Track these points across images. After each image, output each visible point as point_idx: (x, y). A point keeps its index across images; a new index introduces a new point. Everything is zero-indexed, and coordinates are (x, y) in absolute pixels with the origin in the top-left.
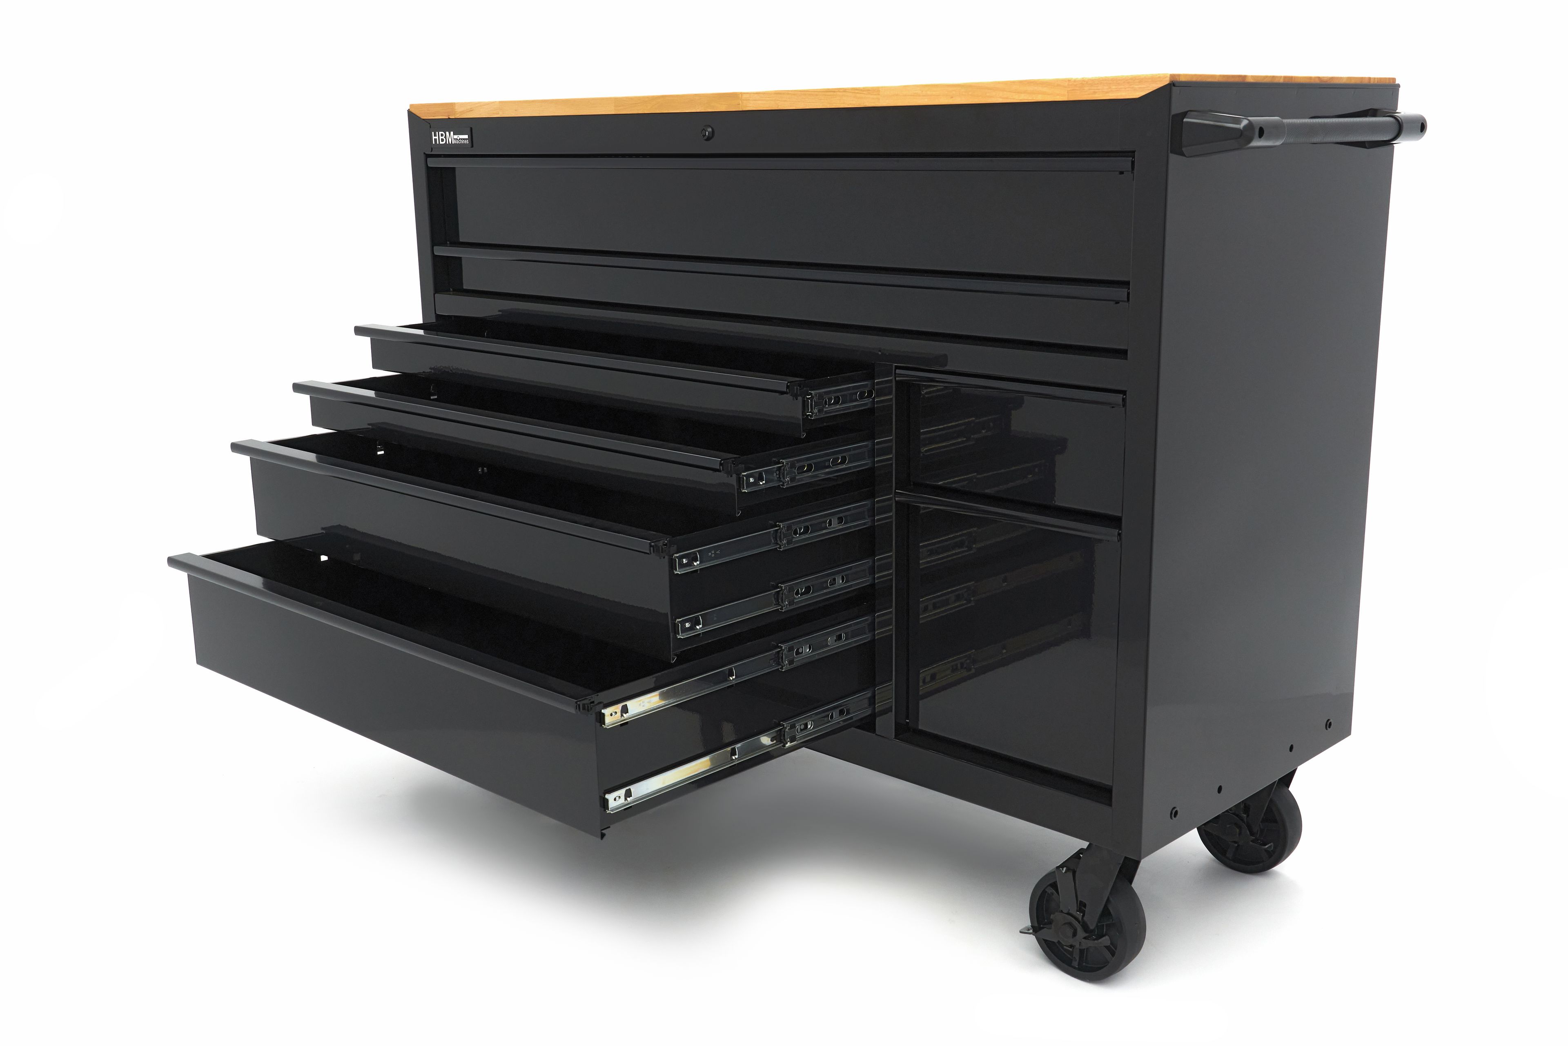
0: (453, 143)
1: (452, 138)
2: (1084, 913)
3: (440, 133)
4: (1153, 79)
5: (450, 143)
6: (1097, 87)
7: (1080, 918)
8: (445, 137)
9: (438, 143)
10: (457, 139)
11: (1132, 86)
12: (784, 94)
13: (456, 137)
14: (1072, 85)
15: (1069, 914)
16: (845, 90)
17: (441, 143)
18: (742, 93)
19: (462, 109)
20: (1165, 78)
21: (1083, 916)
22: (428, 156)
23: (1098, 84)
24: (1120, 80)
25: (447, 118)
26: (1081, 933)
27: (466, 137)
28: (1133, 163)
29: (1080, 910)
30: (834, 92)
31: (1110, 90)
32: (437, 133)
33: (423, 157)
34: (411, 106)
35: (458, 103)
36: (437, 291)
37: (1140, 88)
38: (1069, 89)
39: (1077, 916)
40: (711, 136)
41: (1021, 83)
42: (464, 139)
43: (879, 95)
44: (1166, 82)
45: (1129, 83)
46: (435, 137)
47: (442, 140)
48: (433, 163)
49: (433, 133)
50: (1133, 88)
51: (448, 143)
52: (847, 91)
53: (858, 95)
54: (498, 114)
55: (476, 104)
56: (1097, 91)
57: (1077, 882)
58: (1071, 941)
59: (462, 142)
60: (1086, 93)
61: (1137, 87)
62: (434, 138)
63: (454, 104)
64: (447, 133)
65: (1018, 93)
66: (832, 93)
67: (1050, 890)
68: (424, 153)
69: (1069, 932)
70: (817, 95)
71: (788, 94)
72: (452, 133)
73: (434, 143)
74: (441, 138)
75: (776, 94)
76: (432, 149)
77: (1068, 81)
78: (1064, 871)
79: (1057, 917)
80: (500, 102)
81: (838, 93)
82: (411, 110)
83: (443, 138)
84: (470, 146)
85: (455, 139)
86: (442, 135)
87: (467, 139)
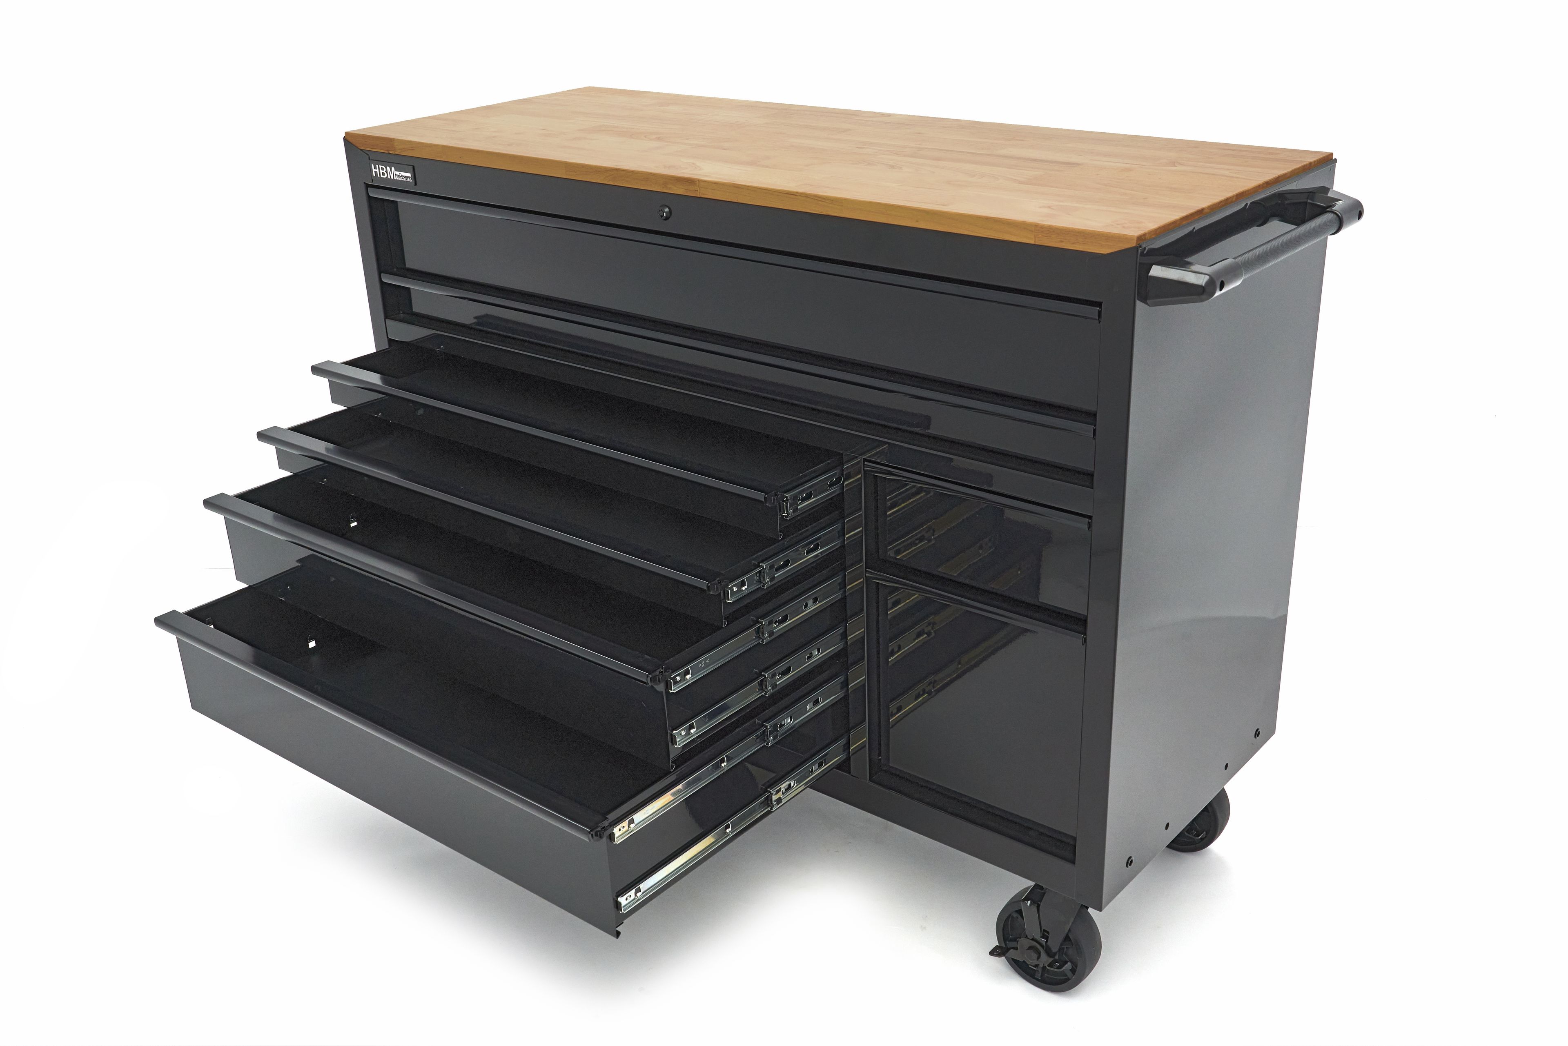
0: (395, 178)
1: (393, 173)
2: (1047, 938)
3: (380, 167)
4: (1121, 238)
5: (392, 178)
6: (1064, 236)
7: (1044, 944)
8: (386, 171)
9: (379, 176)
10: (399, 176)
11: (1100, 242)
13: (397, 173)
14: (1038, 230)
15: (1033, 939)
16: (807, 196)
17: (382, 176)
18: (699, 180)
19: (401, 146)
20: (1133, 240)
21: (1047, 942)
22: (368, 186)
23: (1064, 234)
24: (1086, 234)
25: (387, 151)
26: (1043, 954)
27: (409, 175)
28: (1100, 313)
29: (1043, 936)
31: (1076, 242)
32: (377, 166)
33: (363, 186)
34: (347, 133)
35: (398, 139)
36: (387, 317)
37: (1108, 245)
38: (1036, 234)
39: (1041, 942)
40: (669, 216)
41: (987, 219)
42: (406, 177)
43: (842, 206)
44: (1133, 244)
45: (1097, 238)
46: (376, 170)
47: (383, 174)
48: (373, 193)
49: (373, 165)
50: (1100, 244)
51: (389, 178)
52: (809, 196)
53: (820, 203)
54: (442, 157)
55: (417, 144)
56: (1064, 240)
57: (1041, 915)
58: (1036, 962)
59: (405, 179)
60: (1053, 241)
61: (1104, 243)
62: (374, 170)
63: (394, 139)
64: (388, 168)
65: (984, 228)
66: (794, 197)
67: (1015, 915)
68: (365, 183)
69: (1035, 956)
70: (778, 195)
71: (748, 189)
72: (393, 169)
74: (381, 171)
75: (735, 187)
76: (372, 180)
77: (1035, 226)
78: (1028, 904)
79: (1024, 943)
80: (443, 146)
81: (800, 197)
82: (348, 138)
83: (384, 171)
84: (413, 184)
85: (397, 175)
86: (383, 169)
87: (409, 177)
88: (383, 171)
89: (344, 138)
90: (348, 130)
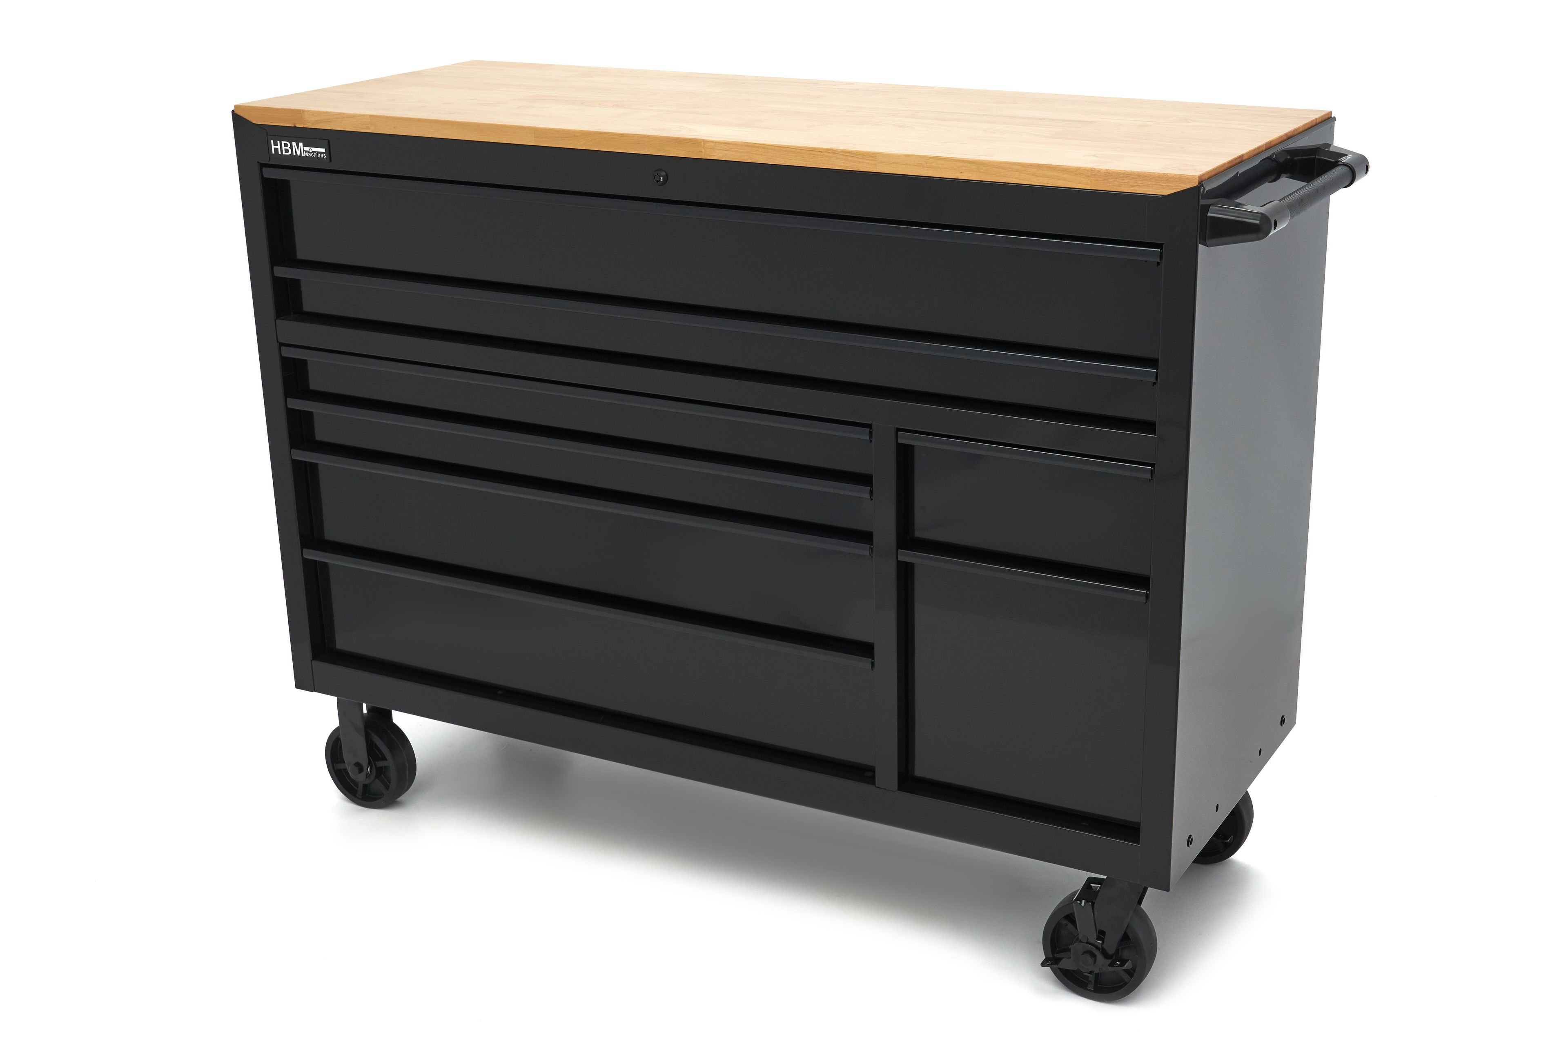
0: (303, 155)
1: (300, 149)
2: (1103, 938)
3: (283, 143)
4: (1181, 179)
5: (299, 154)
6: (1122, 180)
7: (1100, 946)
8: (291, 147)
9: (280, 153)
10: (309, 152)
11: (1159, 183)
12: (758, 147)
13: (306, 149)
14: (1095, 175)
16: (834, 152)
17: (284, 153)
18: (704, 141)
19: (313, 119)
20: (1195, 180)
21: (1103, 943)
22: (262, 166)
23: (1123, 177)
24: (1146, 176)
25: (293, 126)
26: (1101, 959)
27: (323, 150)
28: (1161, 254)
29: (1099, 937)
30: (821, 152)
31: (1135, 184)
32: (278, 142)
33: (255, 165)
34: (236, 107)
35: (308, 111)
36: (278, 316)
37: (1168, 186)
38: (1093, 179)
39: (1096, 944)
40: (666, 181)
41: (1039, 166)
42: (318, 152)
44: (1196, 184)
45: (1156, 180)
46: (276, 147)
47: (287, 151)
48: (269, 173)
49: (272, 141)
50: (1160, 185)
51: (294, 154)
52: (837, 152)
53: (850, 158)
54: (369, 129)
55: (336, 115)
56: (1122, 183)
57: (1096, 913)
58: (1091, 968)
59: (317, 155)
60: (1110, 185)
61: (1164, 184)
62: (273, 147)
63: (303, 111)
64: (294, 144)
65: (1036, 176)
66: (819, 153)
67: (1064, 922)
68: (258, 162)
69: (1090, 960)
70: (800, 153)
71: (763, 148)
72: (301, 144)
73: (273, 152)
74: (284, 148)
75: (748, 146)
76: (270, 158)
77: (1091, 170)
78: (1083, 904)
79: (1076, 947)
80: (371, 116)
81: (826, 154)
82: (237, 112)
83: (288, 148)
84: (328, 160)
85: (306, 151)
86: (286, 145)
87: (323, 153)
88: (286, 148)
89: (233, 112)
90: (238, 103)
